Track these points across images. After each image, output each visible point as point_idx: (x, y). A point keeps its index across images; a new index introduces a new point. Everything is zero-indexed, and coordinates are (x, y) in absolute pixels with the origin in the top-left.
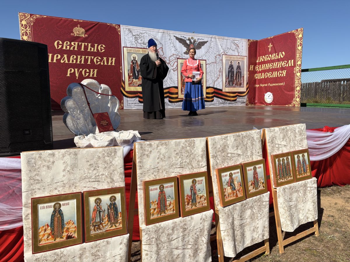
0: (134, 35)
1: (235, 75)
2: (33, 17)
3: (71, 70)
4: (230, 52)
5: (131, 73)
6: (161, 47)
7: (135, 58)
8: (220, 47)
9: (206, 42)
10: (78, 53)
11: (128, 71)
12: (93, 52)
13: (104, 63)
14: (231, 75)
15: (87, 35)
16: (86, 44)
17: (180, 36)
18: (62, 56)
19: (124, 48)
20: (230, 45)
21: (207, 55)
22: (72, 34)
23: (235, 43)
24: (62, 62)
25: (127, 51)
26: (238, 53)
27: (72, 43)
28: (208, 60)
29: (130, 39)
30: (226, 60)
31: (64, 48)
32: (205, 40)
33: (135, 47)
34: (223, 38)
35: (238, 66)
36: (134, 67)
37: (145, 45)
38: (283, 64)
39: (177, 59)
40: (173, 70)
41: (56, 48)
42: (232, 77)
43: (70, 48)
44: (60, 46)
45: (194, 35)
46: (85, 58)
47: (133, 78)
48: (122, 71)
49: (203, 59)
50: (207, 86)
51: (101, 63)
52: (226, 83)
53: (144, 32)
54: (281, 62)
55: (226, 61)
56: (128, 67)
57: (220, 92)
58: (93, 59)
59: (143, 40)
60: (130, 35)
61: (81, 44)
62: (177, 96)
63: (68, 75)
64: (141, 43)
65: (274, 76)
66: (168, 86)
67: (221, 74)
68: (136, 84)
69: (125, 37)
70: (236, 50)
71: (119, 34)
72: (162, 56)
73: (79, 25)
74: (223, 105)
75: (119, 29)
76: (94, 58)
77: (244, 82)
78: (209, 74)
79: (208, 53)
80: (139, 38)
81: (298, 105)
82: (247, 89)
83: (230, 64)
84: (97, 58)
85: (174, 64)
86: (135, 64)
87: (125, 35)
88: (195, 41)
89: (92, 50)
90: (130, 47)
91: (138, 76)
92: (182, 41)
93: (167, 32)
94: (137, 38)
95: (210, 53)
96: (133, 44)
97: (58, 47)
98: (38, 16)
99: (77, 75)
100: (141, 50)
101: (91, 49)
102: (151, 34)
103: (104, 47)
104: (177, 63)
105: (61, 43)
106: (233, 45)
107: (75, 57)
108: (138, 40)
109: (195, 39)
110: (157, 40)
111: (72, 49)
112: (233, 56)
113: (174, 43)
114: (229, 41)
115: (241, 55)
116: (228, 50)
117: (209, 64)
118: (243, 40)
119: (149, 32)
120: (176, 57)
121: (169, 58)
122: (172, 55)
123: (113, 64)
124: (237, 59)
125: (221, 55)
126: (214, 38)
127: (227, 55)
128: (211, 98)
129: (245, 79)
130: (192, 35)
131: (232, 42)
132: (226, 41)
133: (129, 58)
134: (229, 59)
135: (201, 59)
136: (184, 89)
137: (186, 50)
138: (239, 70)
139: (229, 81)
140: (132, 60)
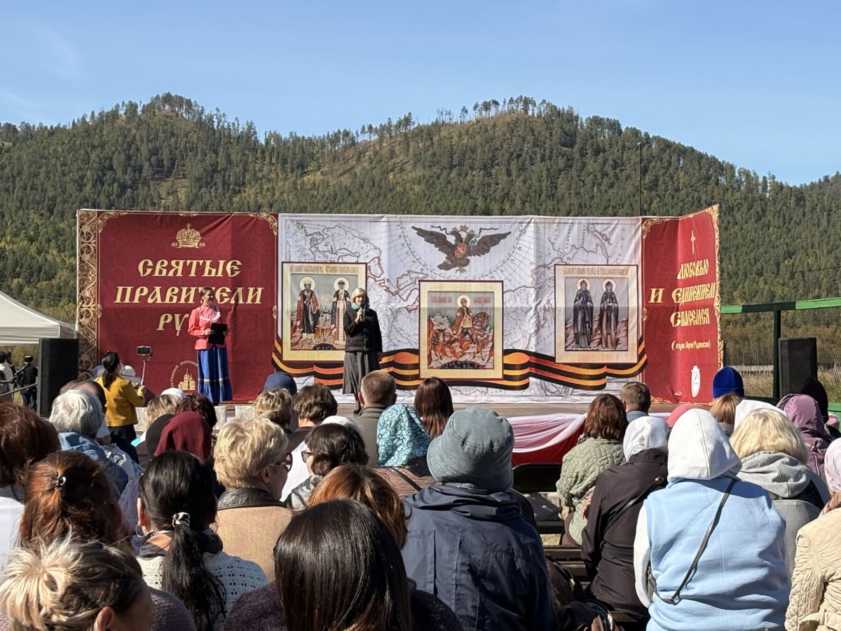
0: (310, 235)
1: (597, 318)
2: (103, 216)
3: (166, 318)
4: (581, 258)
5: (297, 320)
6: (377, 256)
7: (310, 285)
8: (548, 244)
9: (504, 236)
10: (185, 281)
11: (292, 315)
12: (216, 278)
13: (237, 300)
14: (584, 318)
15: (204, 244)
16: (201, 262)
17: (429, 225)
18: (151, 290)
19: (284, 264)
20: (581, 237)
21: (509, 269)
22: (173, 244)
23: (596, 231)
24: (150, 301)
25: (291, 270)
26: (608, 257)
27: (173, 263)
28: (510, 280)
29: (298, 244)
30: (566, 278)
31: (157, 274)
33: (310, 261)
34: (557, 221)
36: (305, 305)
37: (334, 256)
39: (417, 283)
40: (407, 308)
41: (142, 275)
42: (588, 322)
43: (168, 273)
44: (149, 271)
45: (468, 220)
47: (303, 332)
48: (277, 317)
49: (493, 279)
50: (505, 348)
51: (230, 301)
52: (566, 341)
53: (334, 224)
55: (567, 280)
56: (292, 307)
57: (550, 364)
59: (331, 243)
60: (300, 235)
61: (191, 263)
62: (418, 373)
63: (161, 328)
64: (325, 252)
66: (392, 349)
67: (549, 316)
68: (310, 344)
69: (288, 239)
70: (600, 251)
71: (276, 234)
72: (379, 277)
73: (189, 225)
74: (561, 398)
75: (276, 224)
77: (627, 335)
78: (514, 316)
79: (509, 262)
80: (320, 240)
82: (640, 358)
83: (579, 288)
84: (223, 291)
85: (410, 294)
86: (307, 299)
87: (288, 235)
88: (470, 236)
89: (213, 274)
90: (298, 261)
91: (314, 327)
92: (435, 238)
93: (393, 219)
94: (317, 240)
95: (517, 262)
96: (305, 255)
97: (145, 271)
98: (111, 213)
99: (178, 328)
100: (324, 266)
101: (210, 272)
102: (353, 227)
103: (238, 266)
104: (417, 291)
105: (150, 263)
106: (588, 237)
107: (177, 290)
108: (317, 244)
109: (472, 231)
110: (366, 240)
111: (172, 275)
112: (591, 267)
113: (413, 245)
114: (576, 226)
115: (615, 264)
116: (574, 250)
117: (513, 291)
118: (626, 222)
119: (347, 224)
120: (416, 278)
121: (398, 281)
122: (407, 273)
123: (258, 301)
124: (604, 274)
125: (553, 264)
126: (529, 223)
127: (568, 266)
128: (520, 380)
129: (633, 327)
130: (465, 220)
131: (588, 229)
132: (567, 227)
133: (294, 288)
134: (576, 276)
135: (487, 279)
136: (436, 355)
137: (446, 258)
138: (611, 304)
139: (575, 334)
140: (303, 291)
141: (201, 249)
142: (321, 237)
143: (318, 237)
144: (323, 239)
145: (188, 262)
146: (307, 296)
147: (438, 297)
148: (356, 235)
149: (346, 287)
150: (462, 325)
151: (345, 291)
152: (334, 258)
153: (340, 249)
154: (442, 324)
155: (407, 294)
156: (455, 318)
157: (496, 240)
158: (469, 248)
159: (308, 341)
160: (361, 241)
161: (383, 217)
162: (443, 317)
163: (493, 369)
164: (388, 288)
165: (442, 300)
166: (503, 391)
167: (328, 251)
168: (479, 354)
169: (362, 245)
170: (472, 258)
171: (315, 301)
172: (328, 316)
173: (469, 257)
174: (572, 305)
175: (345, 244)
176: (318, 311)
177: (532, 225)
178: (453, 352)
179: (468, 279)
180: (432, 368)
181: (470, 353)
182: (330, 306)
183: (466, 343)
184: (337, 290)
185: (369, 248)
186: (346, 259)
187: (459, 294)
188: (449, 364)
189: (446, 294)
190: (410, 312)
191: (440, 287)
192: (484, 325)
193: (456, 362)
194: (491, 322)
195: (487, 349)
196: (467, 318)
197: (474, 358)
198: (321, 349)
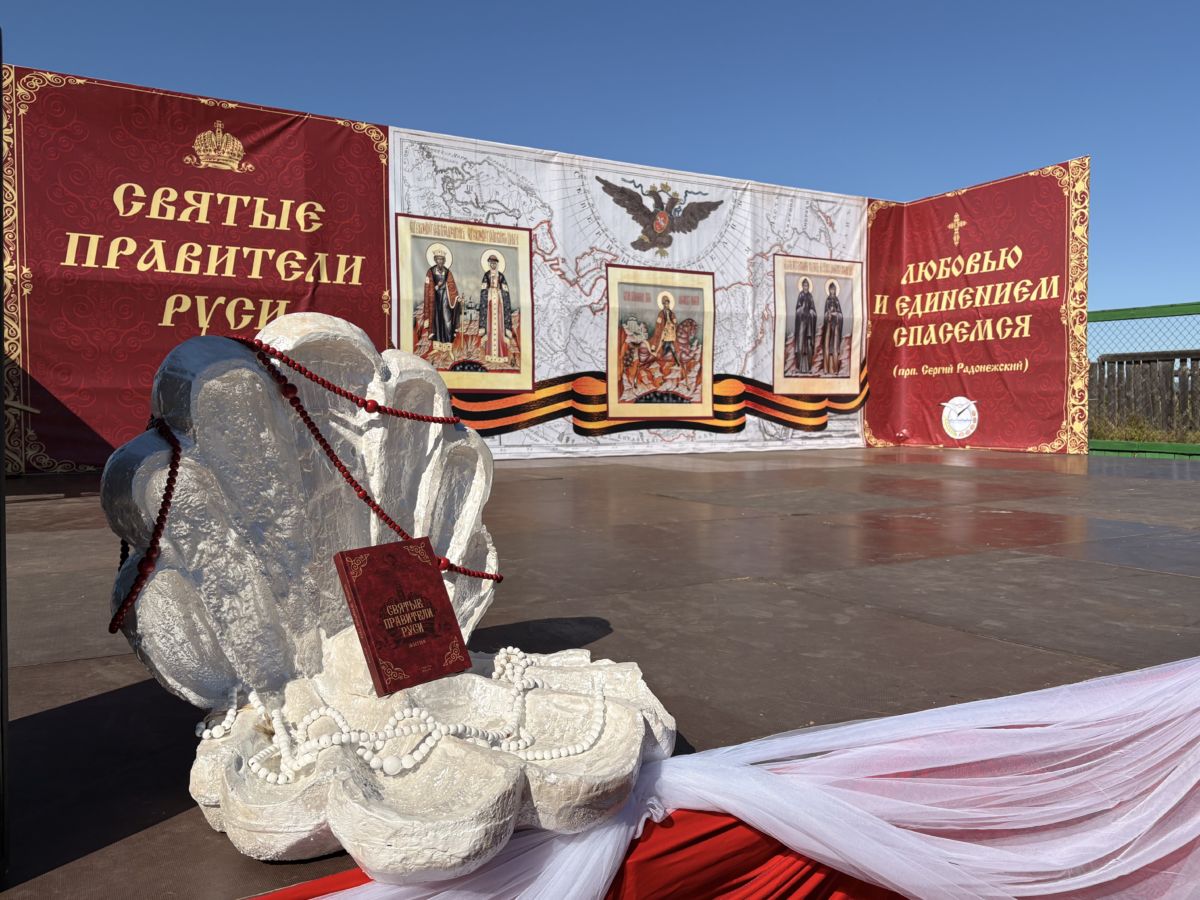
0: (442, 171)
1: (819, 333)
2: (29, 80)
3: (178, 303)
4: (802, 246)
6: (546, 218)
7: (444, 259)
8: (766, 224)
9: (714, 206)
10: (212, 233)
11: (415, 309)
12: (275, 233)
13: (317, 275)
14: (806, 332)
15: (250, 166)
16: (246, 200)
17: (620, 176)
18: (143, 245)
19: (400, 218)
20: (803, 220)
21: (720, 255)
22: (188, 158)
23: (820, 211)
24: (142, 266)
25: (412, 229)
26: (832, 249)
27: (189, 196)
28: (722, 273)
29: (423, 184)
30: (787, 274)
31: (154, 214)
32: (712, 198)
33: (443, 217)
34: (777, 191)
35: (829, 298)
36: (437, 293)
37: (480, 212)
38: (1018, 291)
39: (604, 268)
40: (590, 307)
41: (121, 214)
42: (810, 338)
43: (178, 213)
44: (137, 207)
45: (671, 176)
46: (239, 254)
47: (434, 338)
48: (390, 310)
49: (702, 270)
50: (716, 373)
51: (304, 276)
52: (785, 363)
53: (480, 158)
54: (1009, 285)
55: (788, 278)
56: (415, 295)
57: (767, 396)
58: (271, 258)
59: (475, 189)
60: (426, 168)
61: (226, 200)
62: (605, 409)
63: (167, 321)
64: (466, 203)
65: (981, 338)
66: (571, 371)
67: (768, 326)
68: (445, 360)
69: (406, 174)
70: (823, 240)
71: (384, 161)
72: (550, 254)
73: (219, 125)
74: (780, 443)
75: (384, 144)
76: (276, 257)
77: (849, 357)
78: (727, 325)
79: (720, 246)
80: (459, 182)
81: (1080, 448)
82: (862, 386)
83: (801, 289)
84: (292, 257)
85: (594, 285)
86: (440, 283)
87: (405, 166)
88: (673, 201)
89: (271, 225)
90: (422, 215)
91: (453, 331)
92: (626, 198)
93: (569, 161)
94: (453, 181)
95: (730, 246)
96: (434, 206)
97: (128, 207)
98: (49, 76)
99: (204, 323)
100: (465, 228)
101: (265, 220)
102: (510, 167)
103: (319, 214)
104: (603, 281)
105: (139, 192)
106: (811, 217)
107: (198, 250)
108: (454, 188)
109: (675, 194)
110: (529, 191)
111: (188, 220)
112: (814, 261)
113: (597, 206)
114: (798, 201)
115: (839, 258)
116: (796, 236)
117: (727, 290)
118: (852, 202)
119: (500, 160)
120: (602, 260)
121: (577, 263)
122: (589, 251)
123: (355, 281)
124: (827, 271)
125: (771, 254)
126: (745, 189)
127: (789, 258)
128: (735, 418)
129: (856, 347)
130: (666, 175)
131: (811, 206)
132: (787, 201)
133: (417, 260)
134: (797, 271)
135: (694, 269)
136: (629, 382)
137: (643, 232)
138: (834, 314)
139: (796, 354)
140: (432, 269)
141: (245, 176)
142: (460, 177)
143: (455, 176)
144: (463, 181)
145: (221, 197)
146: (438, 279)
147: (632, 293)
148: (514, 179)
149: (501, 267)
150: (663, 336)
151: (500, 273)
152: (481, 215)
153: (490, 202)
154: (636, 334)
155: (589, 285)
156: (654, 325)
157: (706, 211)
158: (671, 219)
159: (444, 356)
160: (521, 191)
161: (554, 155)
162: (639, 324)
163: (701, 402)
164: (564, 273)
165: (637, 298)
166: (714, 434)
167: (472, 203)
168: (683, 382)
169: (525, 198)
170: (676, 236)
171: (453, 288)
172: (475, 314)
173: (671, 234)
174: (793, 313)
175: (497, 193)
176: (458, 304)
177: (748, 193)
178: (651, 378)
179: (670, 267)
180: (624, 401)
181: (672, 380)
182: (477, 298)
183: (667, 364)
184: (486, 270)
185: (533, 204)
186: (502, 220)
187: (659, 289)
188: (646, 395)
189: (643, 288)
190: (594, 314)
191: (635, 276)
192: (691, 337)
193: (655, 392)
194: (699, 335)
195: (693, 374)
196: (669, 327)
197: (677, 386)
198: (463, 370)
